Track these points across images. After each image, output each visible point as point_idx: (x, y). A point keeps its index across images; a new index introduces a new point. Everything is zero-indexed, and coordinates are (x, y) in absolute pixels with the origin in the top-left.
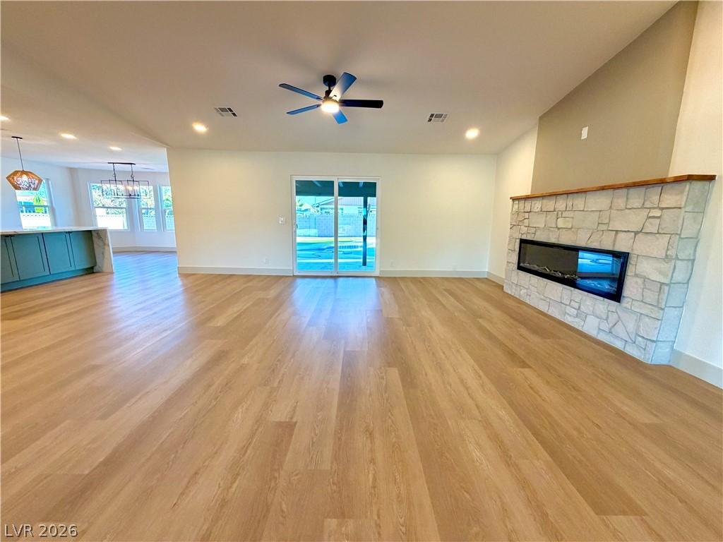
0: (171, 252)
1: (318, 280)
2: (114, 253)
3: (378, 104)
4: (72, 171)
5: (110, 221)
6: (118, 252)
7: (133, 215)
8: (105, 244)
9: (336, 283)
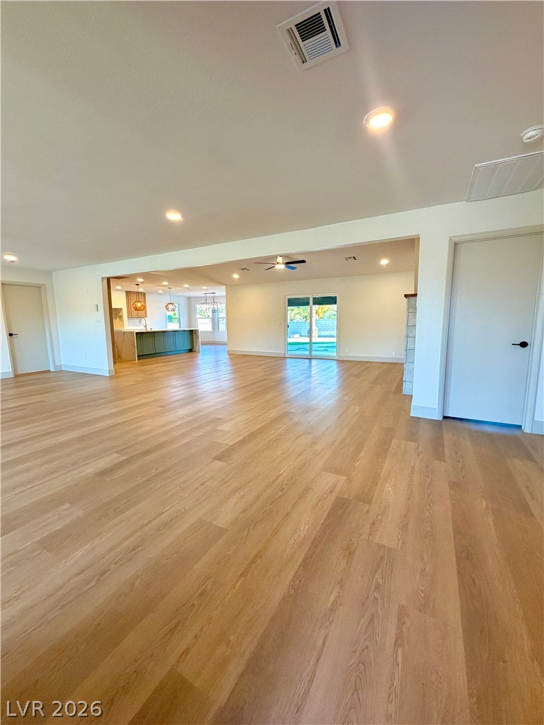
0: (224, 344)
1: (298, 360)
2: (202, 344)
3: (304, 261)
4: (189, 298)
5: (203, 326)
6: (203, 344)
7: (215, 324)
8: (198, 337)
9: (310, 363)
